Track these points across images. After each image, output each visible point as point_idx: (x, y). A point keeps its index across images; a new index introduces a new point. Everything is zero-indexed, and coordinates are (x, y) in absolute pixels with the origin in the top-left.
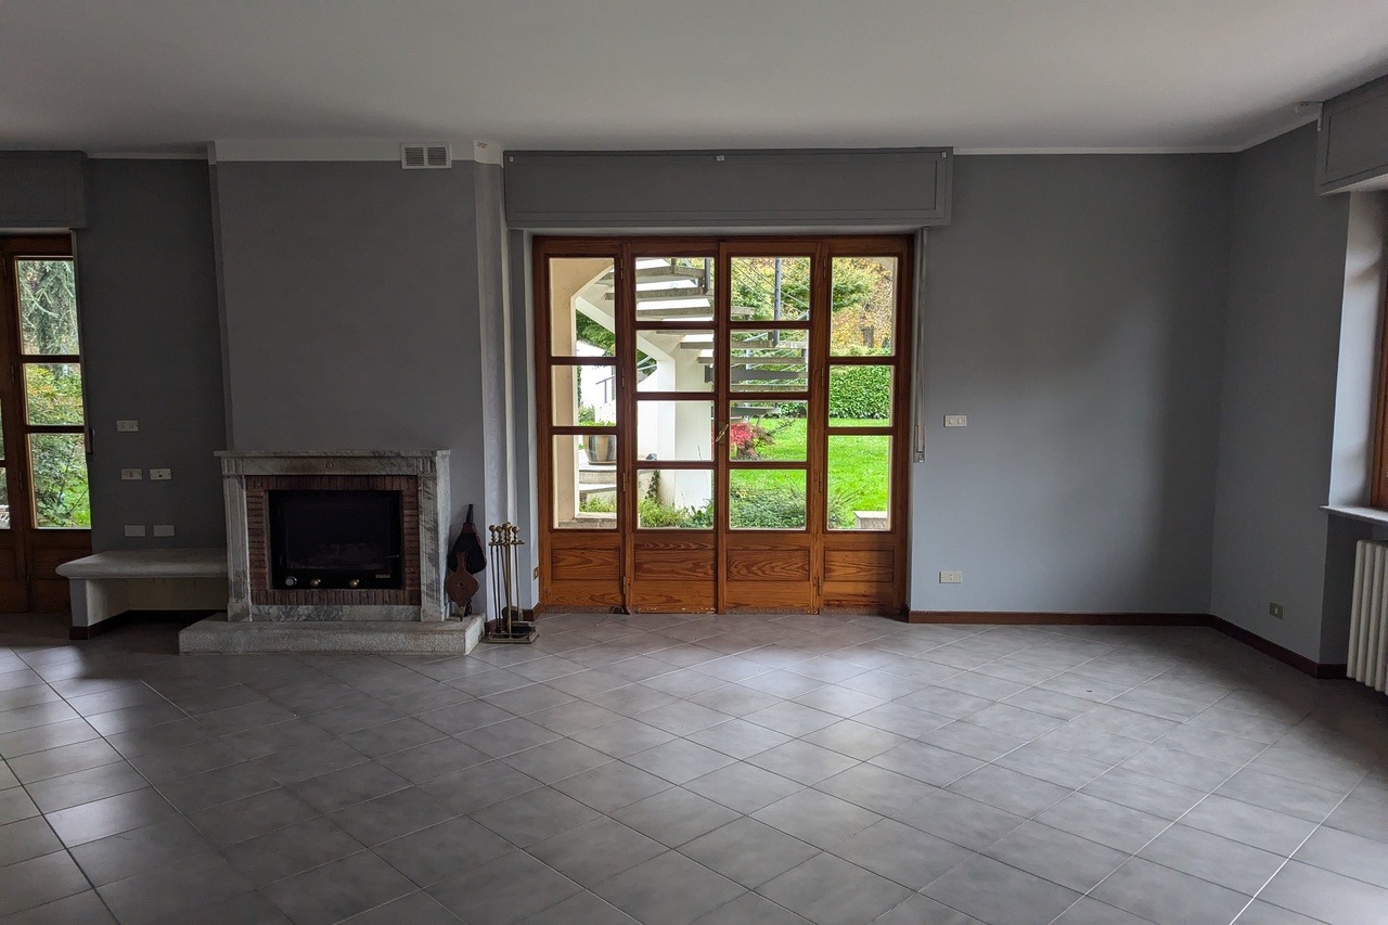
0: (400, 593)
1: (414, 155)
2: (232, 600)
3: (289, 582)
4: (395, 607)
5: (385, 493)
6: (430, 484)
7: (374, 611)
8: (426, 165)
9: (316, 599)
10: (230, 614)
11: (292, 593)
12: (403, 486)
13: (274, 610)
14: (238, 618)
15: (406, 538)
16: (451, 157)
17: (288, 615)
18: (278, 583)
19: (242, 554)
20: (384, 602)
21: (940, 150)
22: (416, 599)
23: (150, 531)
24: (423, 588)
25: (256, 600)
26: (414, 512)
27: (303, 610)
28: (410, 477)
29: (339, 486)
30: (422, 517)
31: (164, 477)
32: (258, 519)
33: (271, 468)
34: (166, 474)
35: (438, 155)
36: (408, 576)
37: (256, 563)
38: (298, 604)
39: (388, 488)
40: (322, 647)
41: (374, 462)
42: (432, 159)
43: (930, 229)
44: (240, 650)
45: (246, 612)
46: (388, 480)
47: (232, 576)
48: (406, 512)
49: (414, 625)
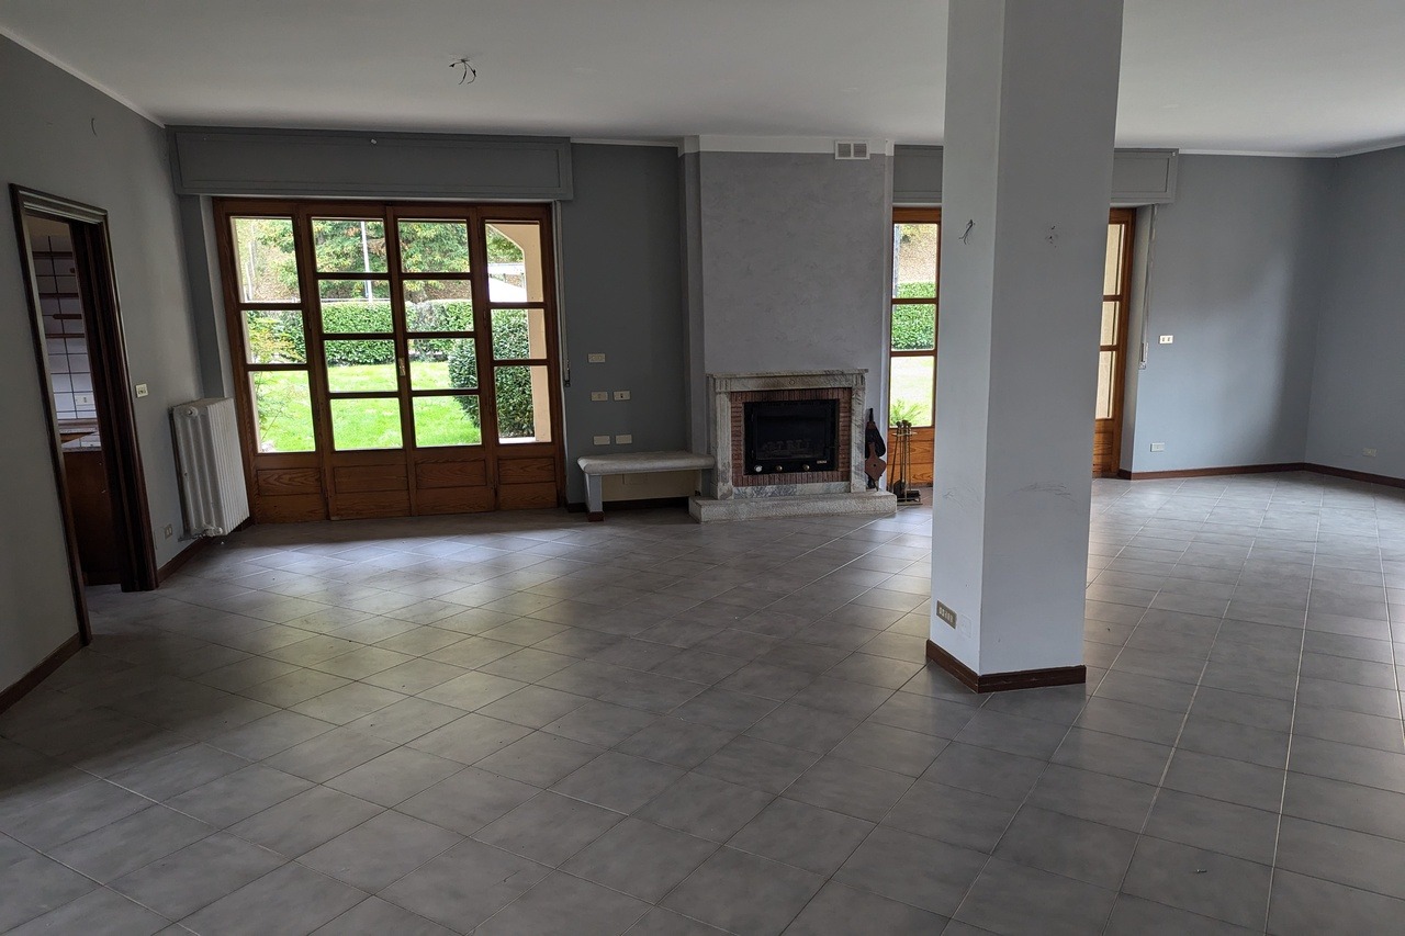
0: (835, 473)
1: (844, 150)
2: (720, 484)
3: (759, 469)
4: (833, 483)
5: (827, 401)
6: (860, 393)
7: (818, 487)
8: (852, 157)
9: (777, 480)
10: (719, 494)
11: (761, 477)
12: (841, 396)
13: (749, 490)
14: (725, 497)
15: (841, 433)
16: (870, 151)
17: (758, 493)
18: (750, 471)
19: (726, 450)
20: (824, 481)
21: (1171, 151)
22: (847, 477)
23: (613, 440)
24: (853, 468)
25: (736, 484)
26: (847, 414)
27: (769, 489)
28: (845, 388)
29: (796, 397)
30: (854, 418)
31: (625, 398)
32: (738, 424)
33: (751, 386)
34: (626, 395)
35: (861, 150)
36: (840, 461)
37: (735, 457)
38: (765, 485)
39: (830, 397)
40: (799, 512)
41: (822, 379)
42: (856, 153)
43: (1158, 205)
44: (744, 517)
45: (731, 492)
46: (830, 391)
47: (720, 466)
48: (841, 414)
49: (845, 495)
